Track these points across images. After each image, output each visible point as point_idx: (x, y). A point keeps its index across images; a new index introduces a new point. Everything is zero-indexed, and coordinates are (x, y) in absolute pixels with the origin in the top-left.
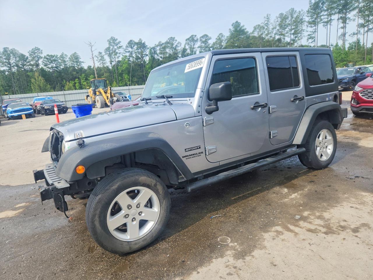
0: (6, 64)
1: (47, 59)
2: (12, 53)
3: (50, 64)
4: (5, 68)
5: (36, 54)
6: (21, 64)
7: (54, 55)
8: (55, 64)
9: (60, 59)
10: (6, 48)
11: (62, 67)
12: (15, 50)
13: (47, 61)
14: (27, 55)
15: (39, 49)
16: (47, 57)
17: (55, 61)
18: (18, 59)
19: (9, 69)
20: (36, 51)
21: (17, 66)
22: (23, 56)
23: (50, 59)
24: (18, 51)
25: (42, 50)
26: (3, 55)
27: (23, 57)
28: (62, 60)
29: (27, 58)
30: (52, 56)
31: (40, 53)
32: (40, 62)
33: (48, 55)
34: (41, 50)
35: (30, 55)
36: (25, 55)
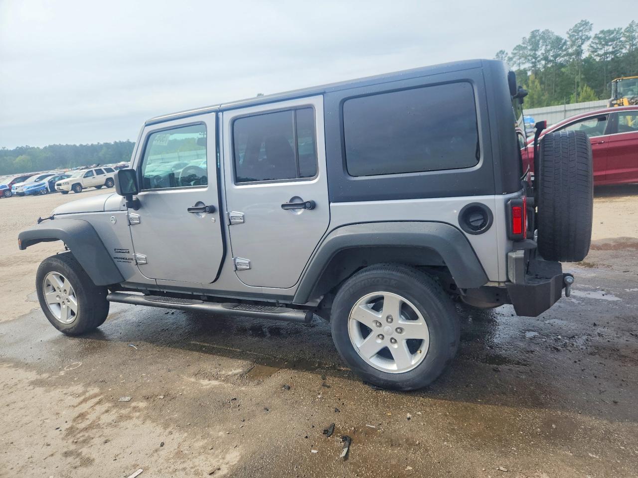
0: (530, 58)
1: (599, 38)
2: (543, 38)
3: (601, 49)
4: (527, 65)
5: (580, 34)
6: (552, 56)
7: (615, 30)
8: (611, 47)
9: (624, 34)
10: (536, 31)
11: (624, 51)
12: (549, 32)
13: (597, 44)
14: (565, 37)
15: (586, 23)
16: (600, 36)
17: (613, 40)
18: (549, 47)
19: (533, 67)
20: (582, 28)
21: (546, 58)
22: (559, 39)
23: (606, 38)
24: (553, 33)
25: (592, 24)
26: (529, 44)
27: (558, 43)
28: (627, 37)
29: (565, 43)
30: (610, 32)
31: (586, 30)
32: (585, 47)
33: (602, 32)
34: (590, 24)
35: (571, 37)
36: (562, 38)
